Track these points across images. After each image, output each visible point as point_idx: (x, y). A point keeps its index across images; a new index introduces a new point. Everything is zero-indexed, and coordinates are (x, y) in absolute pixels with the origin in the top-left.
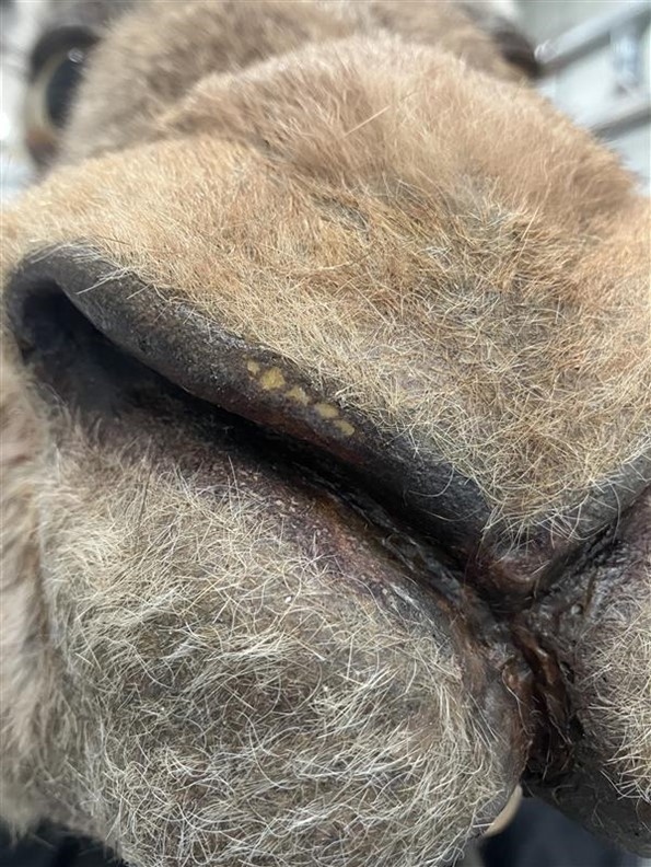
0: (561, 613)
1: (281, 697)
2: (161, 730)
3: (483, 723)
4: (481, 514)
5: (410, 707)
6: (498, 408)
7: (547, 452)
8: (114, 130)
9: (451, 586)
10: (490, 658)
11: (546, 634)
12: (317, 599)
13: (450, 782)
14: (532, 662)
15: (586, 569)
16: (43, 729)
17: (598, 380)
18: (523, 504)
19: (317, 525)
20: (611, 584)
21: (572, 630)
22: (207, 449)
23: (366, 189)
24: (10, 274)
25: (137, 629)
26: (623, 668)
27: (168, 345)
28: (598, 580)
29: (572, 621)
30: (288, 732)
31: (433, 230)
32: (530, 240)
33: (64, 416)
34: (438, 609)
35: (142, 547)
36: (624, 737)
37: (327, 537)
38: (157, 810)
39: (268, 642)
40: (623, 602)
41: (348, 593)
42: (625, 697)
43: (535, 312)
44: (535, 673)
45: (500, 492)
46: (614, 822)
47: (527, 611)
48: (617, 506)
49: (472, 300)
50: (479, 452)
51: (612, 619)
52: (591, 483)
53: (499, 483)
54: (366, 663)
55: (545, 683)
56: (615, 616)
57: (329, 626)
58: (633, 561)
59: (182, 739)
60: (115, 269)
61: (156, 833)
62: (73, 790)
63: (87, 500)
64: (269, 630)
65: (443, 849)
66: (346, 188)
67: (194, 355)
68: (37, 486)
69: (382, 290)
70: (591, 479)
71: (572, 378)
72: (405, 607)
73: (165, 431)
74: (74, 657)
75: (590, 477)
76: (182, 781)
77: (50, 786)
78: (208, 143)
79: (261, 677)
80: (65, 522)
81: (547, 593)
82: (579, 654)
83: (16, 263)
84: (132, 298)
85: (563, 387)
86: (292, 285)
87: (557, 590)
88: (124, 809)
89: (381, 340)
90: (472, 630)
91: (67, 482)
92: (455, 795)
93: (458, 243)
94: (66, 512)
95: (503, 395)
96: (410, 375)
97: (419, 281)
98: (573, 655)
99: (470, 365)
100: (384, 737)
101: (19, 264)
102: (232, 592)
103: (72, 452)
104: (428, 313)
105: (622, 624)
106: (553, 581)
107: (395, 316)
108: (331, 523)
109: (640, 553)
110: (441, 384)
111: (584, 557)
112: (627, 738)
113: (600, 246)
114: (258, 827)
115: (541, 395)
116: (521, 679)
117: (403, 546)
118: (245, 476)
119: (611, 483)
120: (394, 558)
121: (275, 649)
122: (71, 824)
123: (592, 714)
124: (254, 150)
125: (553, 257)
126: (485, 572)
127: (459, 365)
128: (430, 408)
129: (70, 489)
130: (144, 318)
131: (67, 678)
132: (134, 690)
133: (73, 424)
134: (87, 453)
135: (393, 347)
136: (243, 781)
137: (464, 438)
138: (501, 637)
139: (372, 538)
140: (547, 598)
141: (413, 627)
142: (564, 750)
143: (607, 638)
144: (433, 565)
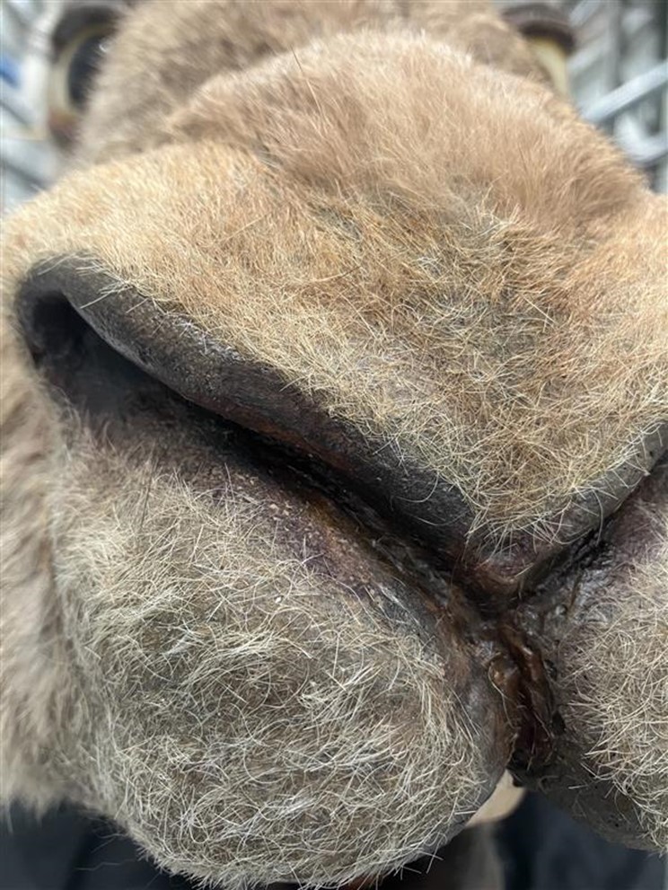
0: (546, 613)
1: (271, 691)
2: (161, 719)
3: (465, 718)
4: (465, 519)
5: (393, 702)
6: (483, 416)
7: (531, 459)
8: (128, 125)
9: (439, 586)
10: (477, 655)
11: (531, 633)
12: (306, 599)
13: (432, 772)
14: (518, 659)
15: (573, 571)
16: (59, 715)
17: (584, 387)
18: (506, 509)
19: (310, 528)
20: (595, 586)
21: (556, 630)
22: (207, 454)
23: (360, 198)
24: (20, 282)
25: (139, 625)
26: (603, 668)
27: (166, 356)
28: (584, 582)
29: (556, 621)
30: (277, 724)
31: (425, 241)
32: (522, 249)
33: (75, 418)
34: (424, 608)
35: (144, 548)
36: (602, 733)
37: (319, 540)
38: (160, 793)
39: (259, 640)
40: (606, 603)
41: (335, 594)
42: (604, 694)
43: (523, 321)
44: (521, 669)
45: (484, 498)
46: (595, 812)
47: (512, 611)
48: (599, 512)
49: (461, 310)
50: (464, 459)
51: (594, 620)
52: (573, 490)
53: (483, 489)
54: (351, 661)
55: (530, 679)
56: (598, 617)
57: (317, 625)
58: (618, 563)
59: (181, 729)
60: (117, 281)
61: (159, 814)
62: (87, 773)
63: (95, 500)
64: (260, 628)
65: (425, 835)
66: (342, 197)
67: (191, 367)
68: (50, 485)
69: (373, 301)
70: (573, 486)
71: (557, 386)
72: (391, 607)
73: (169, 435)
74: (83, 650)
75: (573, 484)
76: (181, 767)
77: (67, 768)
78: (211, 149)
79: (252, 673)
80: (74, 521)
81: (533, 594)
82: (562, 653)
83: (26, 271)
84: (133, 311)
85: (549, 395)
86: (286, 297)
87: (542, 591)
88: (130, 791)
89: (371, 350)
90: (459, 628)
91: (77, 482)
92: (437, 784)
93: (448, 253)
94: (76, 512)
95: (489, 404)
96: (398, 385)
97: (409, 292)
98: (557, 654)
99: (457, 375)
100: (368, 730)
101: (28, 273)
102: (226, 592)
103: (82, 454)
104: (418, 323)
105: (604, 625)
106: (540, 581)
107: (385, 326)
108: (323, 526)
109: (625, 555)
110: (428, 393)
111: (571, 560)
112: (605, 734)
113: (596, 252)
114: (251, 811)
115: (526, 404)
116: (507, 675)
117: (394, 547)
118: (242, 480)
119: (594, 489)
120: (383, 558)
121: (266, 645)
122: (88, 803)
123: (573, 710)
124: (254, 158)
125: (545, 266)
126: (470, 573)
127: (446, 374)
128: (415, 417)
129: (79, 489)
130: (143, 330)
131: (78, 669)
132: (136, 682)
133: (83, 426)
134: (95, 455)
135: (382, 358)
136: (236, 768)
137: (449, 445)
138: (487, 635)
139: (363, 541)
140: (533, 598)
141: (398, 626)
142: (547, 743)
143: (588, 638)
144: (422, 565)
